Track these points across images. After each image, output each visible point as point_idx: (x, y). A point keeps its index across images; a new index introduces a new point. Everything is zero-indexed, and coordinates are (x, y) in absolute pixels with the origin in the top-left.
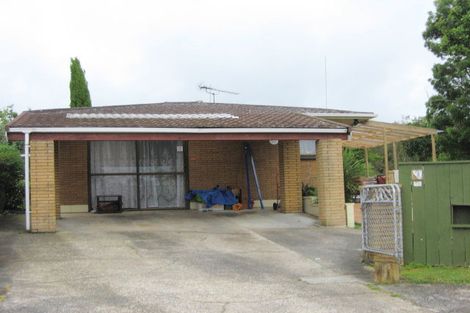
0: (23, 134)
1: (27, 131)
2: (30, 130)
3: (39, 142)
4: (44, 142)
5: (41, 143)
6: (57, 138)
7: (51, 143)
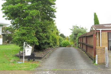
0: (100, 30)
1: (101, 30)
2: (102, 29)
3: (104, 32)
4: (105, 32)
5: (104, 33)
6: (109, 31)
7: (107, 33)
